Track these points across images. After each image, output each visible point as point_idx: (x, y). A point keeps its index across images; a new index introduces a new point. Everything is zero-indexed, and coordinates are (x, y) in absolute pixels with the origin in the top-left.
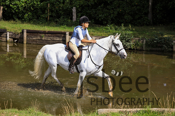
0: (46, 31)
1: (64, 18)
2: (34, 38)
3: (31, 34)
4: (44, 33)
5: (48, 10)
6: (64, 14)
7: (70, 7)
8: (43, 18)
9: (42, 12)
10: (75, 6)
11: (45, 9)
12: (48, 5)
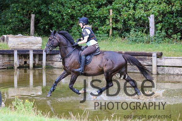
1: (136, 31)
5: (109, 19)
6: (136, 24)
7: (145, 15)
8: (103, 31)
9: (101, 23)
10: (153, 14)
11: (106, 18)
12: (109, 12)
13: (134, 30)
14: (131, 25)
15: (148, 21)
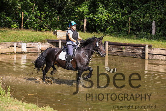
0: (126, 44)
2: (115, 50)
3: (113, 46)
4: (125, 45)
5: (129, 23)
6: (144, 27)
7: (150, 21)
8: (124, 31)
9: (123, 25)
10: (154, 20)
11: (127, 22)
12: (129, 19)
13: (143, 31)
14: (141, 27)
15: (152, 25)
